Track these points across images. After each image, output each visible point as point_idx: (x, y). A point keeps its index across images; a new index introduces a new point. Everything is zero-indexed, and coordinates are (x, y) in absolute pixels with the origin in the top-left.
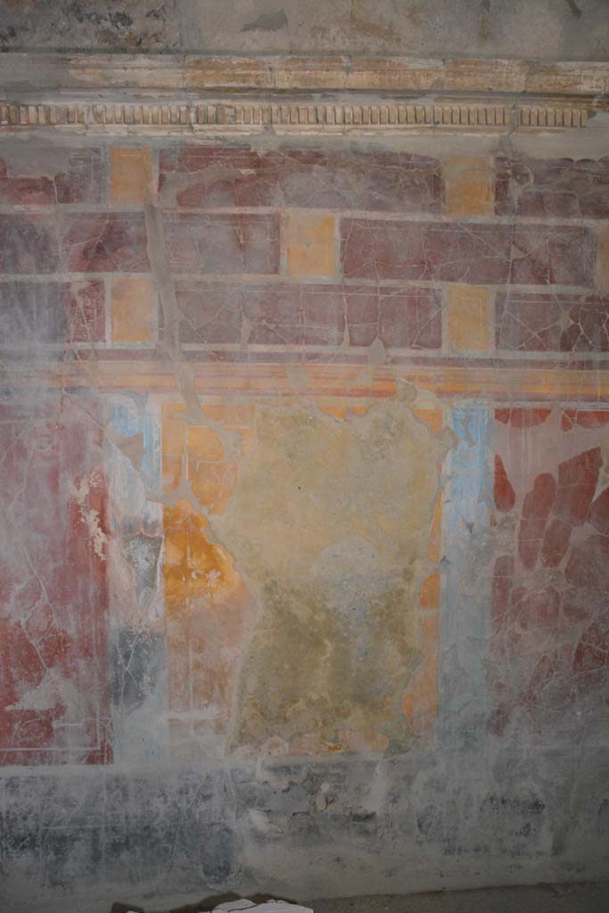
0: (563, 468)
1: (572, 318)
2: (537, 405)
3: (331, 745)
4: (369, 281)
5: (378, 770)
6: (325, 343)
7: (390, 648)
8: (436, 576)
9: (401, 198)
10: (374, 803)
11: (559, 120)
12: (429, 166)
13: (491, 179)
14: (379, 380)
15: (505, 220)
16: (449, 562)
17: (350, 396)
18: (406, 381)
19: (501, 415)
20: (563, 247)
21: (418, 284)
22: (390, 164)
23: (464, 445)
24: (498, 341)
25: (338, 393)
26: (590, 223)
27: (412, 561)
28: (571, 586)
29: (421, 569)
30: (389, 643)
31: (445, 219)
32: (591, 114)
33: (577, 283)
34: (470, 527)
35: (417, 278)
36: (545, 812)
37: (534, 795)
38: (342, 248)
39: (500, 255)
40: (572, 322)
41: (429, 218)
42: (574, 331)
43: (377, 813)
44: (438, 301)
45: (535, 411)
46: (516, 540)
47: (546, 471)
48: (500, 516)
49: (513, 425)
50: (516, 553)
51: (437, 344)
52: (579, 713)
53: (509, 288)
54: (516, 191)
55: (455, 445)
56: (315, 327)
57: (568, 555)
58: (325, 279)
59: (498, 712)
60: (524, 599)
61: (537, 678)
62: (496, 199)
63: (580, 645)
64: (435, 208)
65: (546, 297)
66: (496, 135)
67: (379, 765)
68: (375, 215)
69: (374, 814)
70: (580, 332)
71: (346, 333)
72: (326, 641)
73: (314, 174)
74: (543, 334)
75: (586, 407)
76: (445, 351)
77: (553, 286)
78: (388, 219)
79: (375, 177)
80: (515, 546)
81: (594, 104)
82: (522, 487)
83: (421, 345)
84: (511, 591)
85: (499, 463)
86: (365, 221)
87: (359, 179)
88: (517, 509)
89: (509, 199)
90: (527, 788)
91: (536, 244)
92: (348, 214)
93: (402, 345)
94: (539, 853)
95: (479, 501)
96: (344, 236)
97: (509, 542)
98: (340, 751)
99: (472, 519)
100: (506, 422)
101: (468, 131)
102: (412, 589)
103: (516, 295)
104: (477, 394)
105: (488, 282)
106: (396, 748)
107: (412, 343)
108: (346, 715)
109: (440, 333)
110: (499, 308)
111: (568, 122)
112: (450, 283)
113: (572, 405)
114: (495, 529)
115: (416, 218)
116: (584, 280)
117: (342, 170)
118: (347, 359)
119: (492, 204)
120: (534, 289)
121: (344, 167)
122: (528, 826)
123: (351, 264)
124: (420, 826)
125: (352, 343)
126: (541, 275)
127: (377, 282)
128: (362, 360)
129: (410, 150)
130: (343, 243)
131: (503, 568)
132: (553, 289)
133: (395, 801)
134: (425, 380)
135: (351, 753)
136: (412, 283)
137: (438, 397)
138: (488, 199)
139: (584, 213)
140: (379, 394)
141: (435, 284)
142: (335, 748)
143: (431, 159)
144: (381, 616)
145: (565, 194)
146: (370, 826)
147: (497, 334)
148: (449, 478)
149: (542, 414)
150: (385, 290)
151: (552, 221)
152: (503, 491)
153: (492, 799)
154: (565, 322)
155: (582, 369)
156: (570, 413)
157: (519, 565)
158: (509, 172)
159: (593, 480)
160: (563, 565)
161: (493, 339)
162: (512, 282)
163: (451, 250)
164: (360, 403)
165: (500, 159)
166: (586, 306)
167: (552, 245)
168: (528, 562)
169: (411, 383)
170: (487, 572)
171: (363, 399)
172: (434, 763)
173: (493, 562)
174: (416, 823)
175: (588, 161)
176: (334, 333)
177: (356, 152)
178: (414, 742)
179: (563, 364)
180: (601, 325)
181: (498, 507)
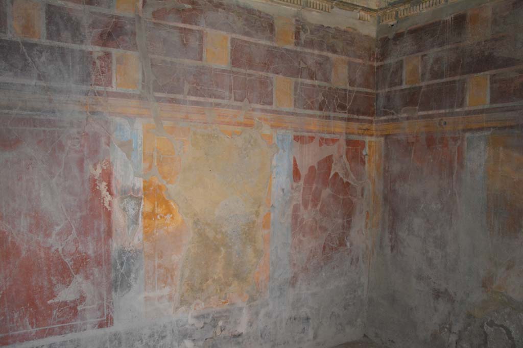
0: (319, 163)
1: (323, 96)
2: (310, 134)
3: (223, 301)
4: (242, 70)
5: (244, 311)
6: (223, 98)
7: (249, 250)
8: (268, 214)
9: (257, 32)
10: (242, 328)
11: (321, 8)
12: (269, 19)
13: (293, 29)
14: (247, 118)
15: (299, 49)
16: (274, 207)
17: (234, 125)
18: (258, 120)
19: (296, 138)
20: (320, 64)
21: (263, 74)
22: (253, 14)
23: (281, 151)
24: (295, 104)
25: (229, 124)
26: (330, 55)
27: (259, 207)
28: (321, 217)
29: (263, 211)
30: (249, 247)
31: (275, 45)
32: (332, 8)
33: (325, 81)
34: (283, 190)
35: (263, 71)
36: (311, 321)
37: (306, 314)
38: (231, 53)
39: (296, 64)
40: (323, 98)
41: (268, 43)
42: (324, 102)
43: (244, 333)
44: (272, 83)
45: (309, 137)
46: (301, 196)
47: (312, 165)
48: (295, 185)
49: (301, 143)
50: (301, 202)
51: (271, 103)
52: (324, 274)
53: (300, 80)
54: (303, 36)
55: (277, 152)
56: (219, 90)
57: (320, 203)
58: (224, 66)
59: (294, 277)
60: (304, 223)
61: (308, 260)
62: (295, 38)
63: (325, 243)
64: (270, 39)
65: (314, 86)
66: (296, 9)
67: (244, 309)
68: (246, 38)
69: (242, 333)
70: (325, 103)
71: (233, 95)
72: (222, 248)
73: (219, 14)
74: (312, 102)
75: (327, 136)
76: (274, 107)
77: (316, 81)
78: (251, 41)
79: (246, 20)
80: (301, 199)
81: (334, 4)
82: (304, 172)
83: (265, 103)
84: (299, 220)
85: (295, 161)
86: (242, 41)
87: (239, 19)
88: (302, 182)
89: (300, 39)
90: (304, 311)
91: (310, 62)
92: (234, 36)
93: (257, 103)
94: (308, 340)
95: (287, 178)
96: (232, 46)
97: (298, 197)
98: (227, 304)
99: (284, 187)
100: (298, 141)
101: (286, 5)
102: (259, 221)
103: (302, 84)
104: (286, 128)
105: (292, 76)
106: (252, 299)
107: (260, 101)
108: (230, 285)
109: (272, 97)
110: (296, 88)
111: (324, 9)
112: (277, 75)
113: (323, 135)
114: (293, 191)
115: (263, 42)
116: (327, 80)
117: (232, 14)
118: (233, 107)
119: (294, 40)
120: (309, 81)
121: (232, 12)
122: (304, 329)
123: (235, 62)
124: (261, 336)
125: (235, 100)
126: (312, 76)
127: (246, 71)
128: (239, 108)
129: (261, 9)
130: (232, 50)
131: (296, 209)
132: (316, 83)
133: (251, 326)
134: (266, 120)
135: (232, 304)
136: (261, 73)
137: (272, 128)
138: (292, 38)
139: (328, 50)
140: (246, 125)
141: (271, 75)
142: (225, 303)
143: (270, 15)
144: (246, 234)
145: (321, 41)
146: (240, 340)
147: (295, 101)
148: (275, 167)
149: (312, 138)
150: (250, 75)
151: (316, 52)
152: (296, 174)
153: (290, 318)
154: (320, 98)
155: (326, 119)
156: (322, 139)
157: (302, 208)
158: (300, 27)
159: (330, 168)
160: (318, 208)
161: (293, 103)
162: (301, 77)
163: (277, 60)
164: (239, 129)
165: (296, 20)
166: (328, 91)
167: (316, 63)
168: (306, 206)
169: (260, 121)
170: (289, 211)
171: (240, 127)
172: (268, 305)
173: (292, 207)
174: (260, 335)
175: (330, 27)
176: (227, 94)
177: (238, 6)
178: (259, 295)
179: (320, 116)
180: (333, 100)
181: (294, 181)
